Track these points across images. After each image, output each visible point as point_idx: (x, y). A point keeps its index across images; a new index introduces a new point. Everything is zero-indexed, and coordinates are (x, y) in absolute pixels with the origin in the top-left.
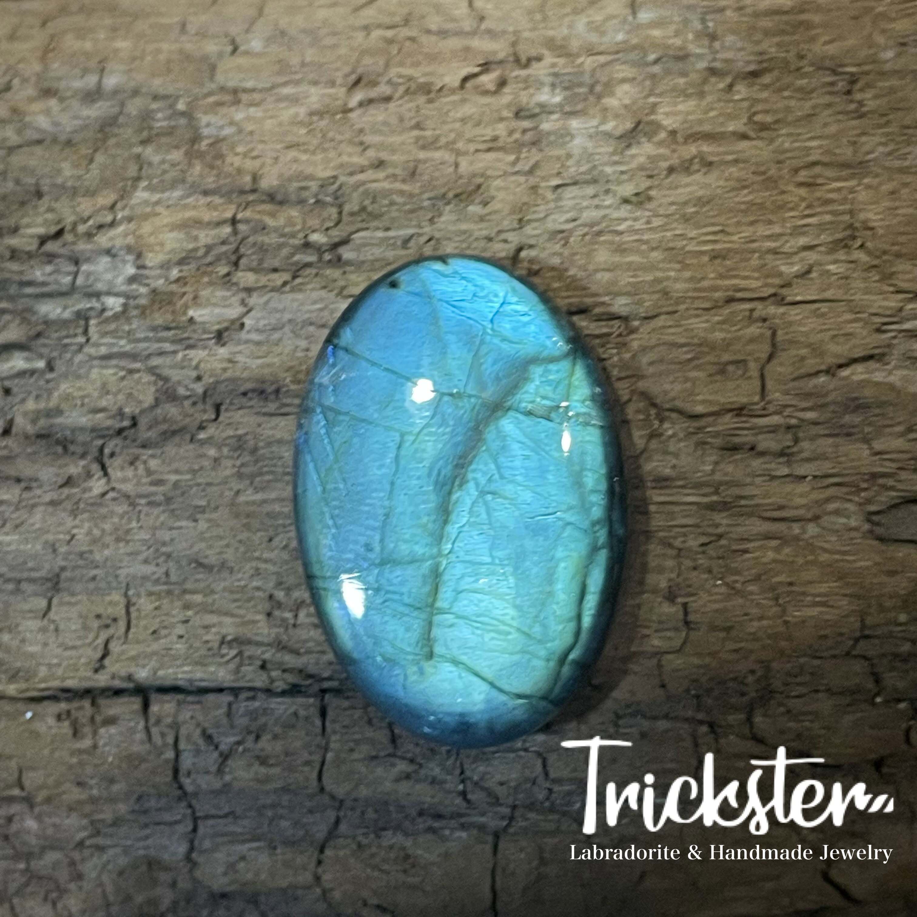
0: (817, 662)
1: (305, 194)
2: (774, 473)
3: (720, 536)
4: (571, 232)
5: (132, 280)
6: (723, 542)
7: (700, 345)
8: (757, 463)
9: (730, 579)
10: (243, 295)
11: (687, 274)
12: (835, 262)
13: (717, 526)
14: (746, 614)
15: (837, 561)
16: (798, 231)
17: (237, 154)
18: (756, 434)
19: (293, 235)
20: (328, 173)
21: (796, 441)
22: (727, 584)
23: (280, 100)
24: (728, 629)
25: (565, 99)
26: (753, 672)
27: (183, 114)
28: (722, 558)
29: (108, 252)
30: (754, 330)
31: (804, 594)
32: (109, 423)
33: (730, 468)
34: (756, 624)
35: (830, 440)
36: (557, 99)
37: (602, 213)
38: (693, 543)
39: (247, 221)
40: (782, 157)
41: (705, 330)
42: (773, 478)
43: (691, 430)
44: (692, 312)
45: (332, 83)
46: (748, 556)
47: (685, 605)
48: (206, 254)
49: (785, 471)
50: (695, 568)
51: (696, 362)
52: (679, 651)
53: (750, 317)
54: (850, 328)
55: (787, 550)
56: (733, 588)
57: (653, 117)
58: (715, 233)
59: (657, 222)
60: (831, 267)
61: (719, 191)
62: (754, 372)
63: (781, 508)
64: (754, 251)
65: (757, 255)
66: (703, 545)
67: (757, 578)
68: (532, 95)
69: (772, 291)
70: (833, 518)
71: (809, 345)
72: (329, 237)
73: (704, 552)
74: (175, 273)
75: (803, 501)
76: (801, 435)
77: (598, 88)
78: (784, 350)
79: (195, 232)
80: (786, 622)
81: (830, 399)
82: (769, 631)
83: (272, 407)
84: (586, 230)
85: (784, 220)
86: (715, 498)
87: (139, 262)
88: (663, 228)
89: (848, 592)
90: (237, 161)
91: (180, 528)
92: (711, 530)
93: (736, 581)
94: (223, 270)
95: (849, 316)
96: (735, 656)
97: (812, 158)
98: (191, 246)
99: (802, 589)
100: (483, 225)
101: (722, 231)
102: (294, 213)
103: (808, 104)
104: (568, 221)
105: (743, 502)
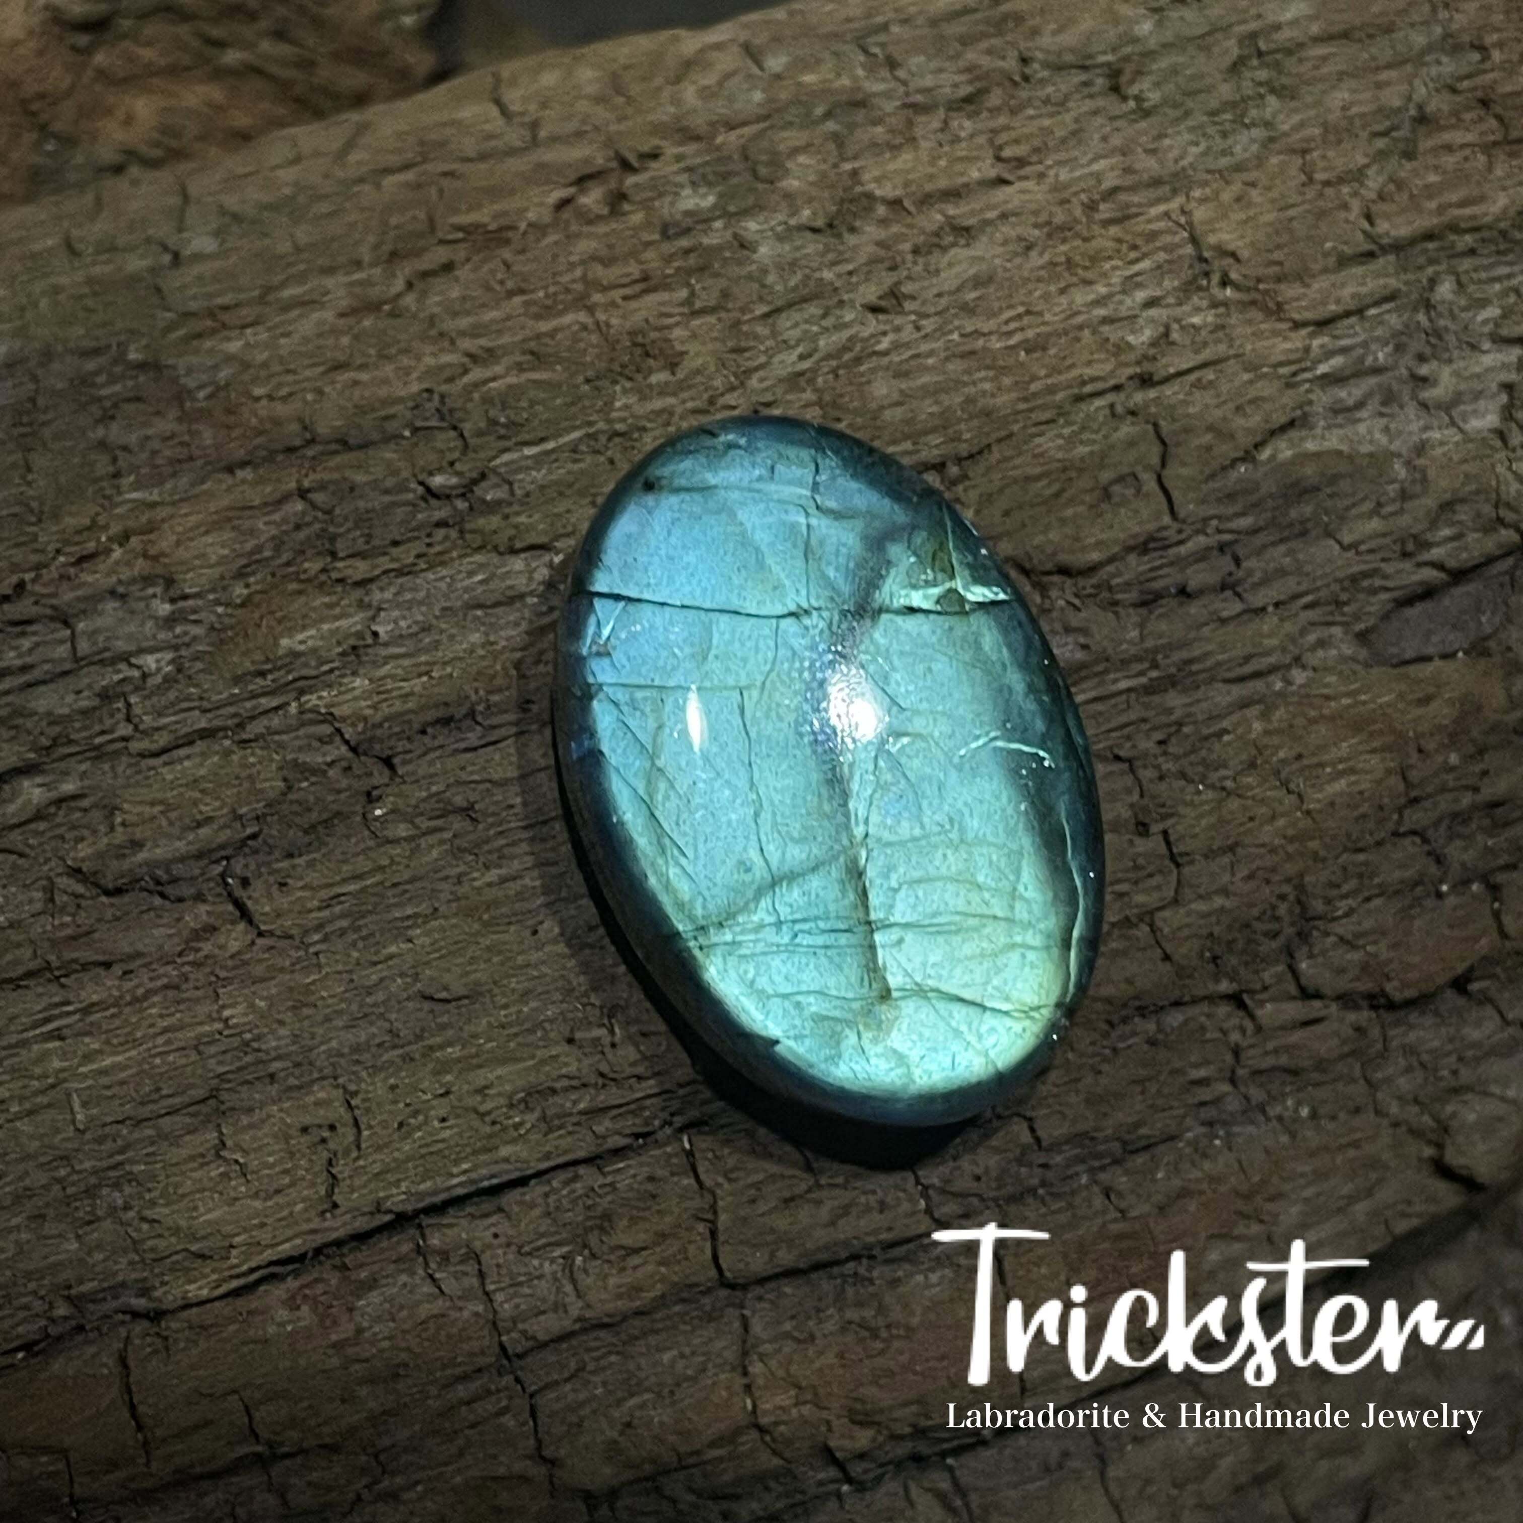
0: (1361, 857)
1: (391, 427)
2: (1225, 614)
3: (1180, 724)
4: (814, 370)
5: (170, 621)
6: (1186, 730)
7: (1064, 470)
8: (1194, 609)
9: (1214, 777)
10: (358, 593)
11: (1007, 381)
12: (1198, 310)
13: (1170, 711)
14: (1251, 819)
15: (1349, 706)
16: (1131, 284)
17: (258, 399)
18: (1182, 570)
19: (402, 488)
20: (415, 388)
21: (1237, 561)
22: (1212, 787)
23: (286, 308)
24: (1232, 849)
25: (721, 196)
26: (1282, 897)
27: (141, 366)
28: (1193, 751)
29: (113, 593)
30: (1126, 430)
31: (1322, 765)
32: (224, 836)
33: (1163, 626)
34: (1267, 828)
35: (1282, 548)
36: (711, 200)
37: (846, 334)
38: (1147, 744)
39: (322, 486)
40: (1066, 195)
41: (1060, 448)
42: (1223, 621)
43: (1089, 591)
44: (1033, 430)
45: (358, 264)
46: (1226, 738)
47: (1165, 833)
48: (277, 549)
49: (1238, 607)
50: (1161, 778)
51: (1066, 495)
52: (1176, 902)
53: (1113, 415)
54: (1252, 393)
55: (1280, 714)
56: (1223, 789)
57: (859, 189)
58: (1019, 317)
59: (928, 325)
60: (1196, 320)
61: (997, 261)
62: (1150, 484)
63: (1247, 659)
64: (1081, 328)
65: (1086, 332)
66: (1161, 743)
67: (1252, 765)
68: (672, 204)
69: (1130, 371)
70: (1320, 653)
71: (1210, 428)
72: (459, 474)
73: (1165, 753)
74: (239, 591)
75: (1275, 642)
76: (1241, 552)
77: (763, 171)
78: (1178, 444)
79: (247, 524)
80: (1308, 813)
81: (1264, 491)
82: (1290, 832)
83: (473, 737)
84: (834, 363)
85: (1105, 275)
86: (1154, 674)
87: (174, 592)
88: (941, 331)
89: (1376, 744)
90: (263, 409)
91: (391, 957)
92: (1164, 719)
93: (1226, 778)
94: (313, 566)
95: (1246, 377)
96: (1252, 884)
97: (1107, 185)
98: (249, 546)
99: (1315, 760)
100: (685, 395)
101: (1028, 312)
102: (389, 454)
103: (1068, 117)
104: (802, 357)
105: (1195, 667)
